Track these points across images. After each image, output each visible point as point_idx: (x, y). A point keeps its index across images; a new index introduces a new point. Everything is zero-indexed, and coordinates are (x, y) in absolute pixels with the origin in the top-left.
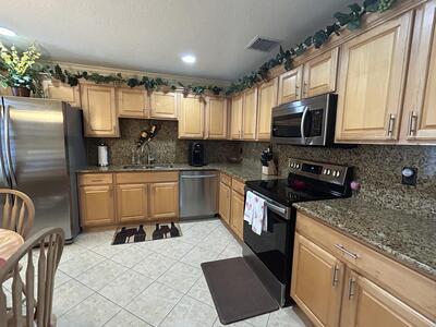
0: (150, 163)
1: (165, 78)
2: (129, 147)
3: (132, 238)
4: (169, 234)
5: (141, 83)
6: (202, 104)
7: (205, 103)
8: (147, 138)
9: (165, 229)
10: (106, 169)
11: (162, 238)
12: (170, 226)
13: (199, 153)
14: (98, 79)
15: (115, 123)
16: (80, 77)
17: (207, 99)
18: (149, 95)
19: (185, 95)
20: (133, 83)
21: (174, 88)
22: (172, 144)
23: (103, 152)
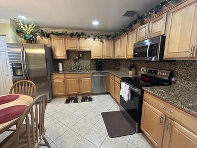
0: (79, 70)
1: (85, 32)
2: (71, 63)
3: (73, 101)
4: (88, 100)
5: (75, 35)
6: (102, 43)
7: (103, 42)
8: (78, 59)
9: (86, 98)
10: (62, 72)
11: (85, 101)
12: (88, 97)
13: (101, 65)
14: (58, 34)
15: (65, 53)
16: (50, 34)
17: (104, 41)
18: (78, 40)
19: (94, 39)
20: (72, 35)
21: (89, 37)
22: (89, 61)
23: (60, 65)
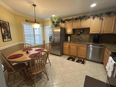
0: (80, 41)
3: (71, 60)
5: (79, 18)
7: (103, 20)
8: (80, 34)
9: (81, 61)
11: (79, 63)
12: (83, 60)
13: (97, 39)
14: (69, 20)
16: (65, 21)
17: (104, 18)
18: (81, 21)
19: (94, 19)
20: (76, 19)
22: (88, 36)
